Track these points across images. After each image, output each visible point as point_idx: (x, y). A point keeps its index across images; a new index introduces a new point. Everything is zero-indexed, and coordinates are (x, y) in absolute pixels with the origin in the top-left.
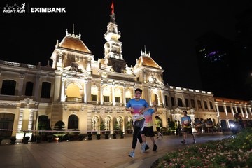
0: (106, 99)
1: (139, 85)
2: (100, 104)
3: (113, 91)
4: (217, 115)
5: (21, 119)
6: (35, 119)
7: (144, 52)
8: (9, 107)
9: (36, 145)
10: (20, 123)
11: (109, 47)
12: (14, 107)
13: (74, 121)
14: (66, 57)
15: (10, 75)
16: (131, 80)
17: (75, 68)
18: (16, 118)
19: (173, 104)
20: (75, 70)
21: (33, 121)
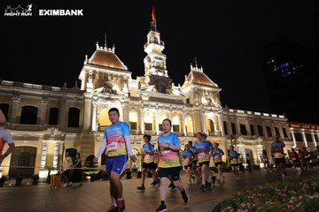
0: (148, 126)
1: (190, 109)
2: (140, 133)
3: (156, 116)
4: (293, 145)
5: (45, 153)
6: (61, 153)
7: (194, 66)
8: (30, 138)
10: (44, 158)
11: (150, 61)
12: (36, 139)
14: (97, 75)
15: (31, 100)
16: (179, 102)
17: (108, 89)
18: (38, 152)
19: (234, 132)
20: (109, 92)
21: (59, 156)
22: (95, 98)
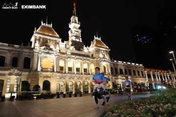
0: (70, 69)
1: (93, 60)
2: (65, 73)
3: (75, 64)
4: (146, 80)
5: (9, 83)
6: (19, 83)
7: (96, 37)
9: (20, 102)
10: (8, 86)
11: (72, 33)
12: (4, 75)
13: (47, 85)
14: (41, 39)
15: (1, 53)
16: (88, 56)
17: (48, 47)
18: (5, 83)
19: (117, 73)
20: (48, 49)
21: (17, 85)
22: (40, 52)
